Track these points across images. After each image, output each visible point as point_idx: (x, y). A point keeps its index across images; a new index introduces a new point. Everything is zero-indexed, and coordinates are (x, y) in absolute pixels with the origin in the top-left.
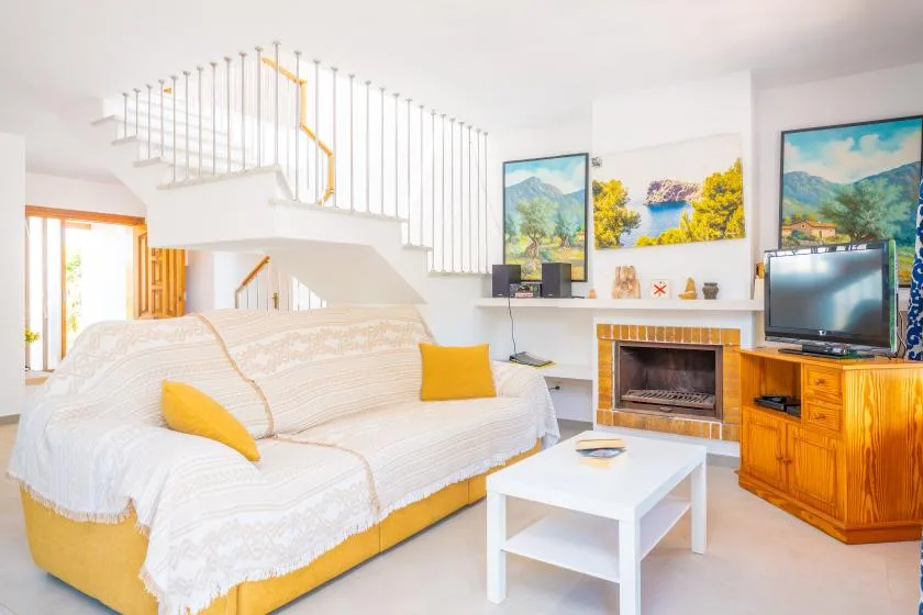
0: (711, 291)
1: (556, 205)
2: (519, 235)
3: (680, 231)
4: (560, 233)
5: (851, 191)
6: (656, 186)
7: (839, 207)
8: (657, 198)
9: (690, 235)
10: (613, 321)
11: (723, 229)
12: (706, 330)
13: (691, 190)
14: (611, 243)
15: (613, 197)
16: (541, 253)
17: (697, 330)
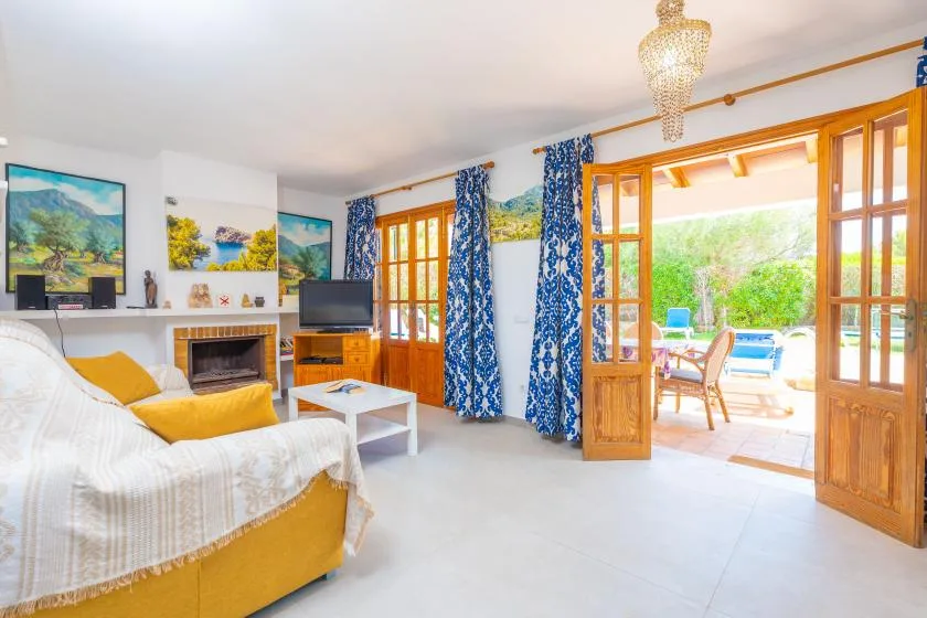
0: (260, 302)
1: (88, 222)
2: (33, 246)
3: (239, 262)
4: (93, 247)
5: (305, 251)
6: (222, 230)
7: (300, 258)
8: (224, 238)
9: (246, 266)
10: (190, 325)
11: (266, 265)
13: (247, 238)
14: (185, 267)
15: (187, 232)
16: (66, 266)
17: (252, 326)
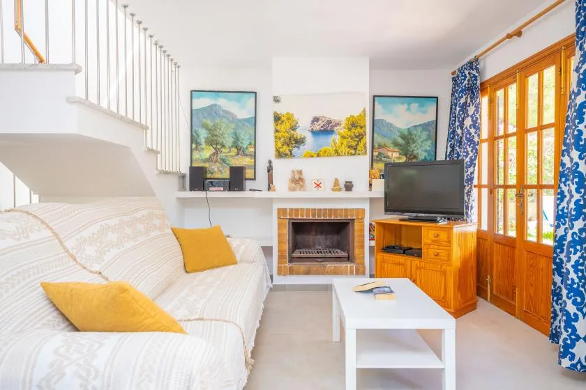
0: (349, 186)
1: (233, 126)
2: (204, 146)
3: (331, 149)
4: (236, 145)
6: (316, 120)
7: (400, 141)
8: (317, 127)
9: (336, 152)
10: (288, 206)
11: (355, 149)
12: (346, 210)
13: (338, 124)
14: (286, 155)
15: (288, 124)
16: (221, 159)
17: (341, 210)
